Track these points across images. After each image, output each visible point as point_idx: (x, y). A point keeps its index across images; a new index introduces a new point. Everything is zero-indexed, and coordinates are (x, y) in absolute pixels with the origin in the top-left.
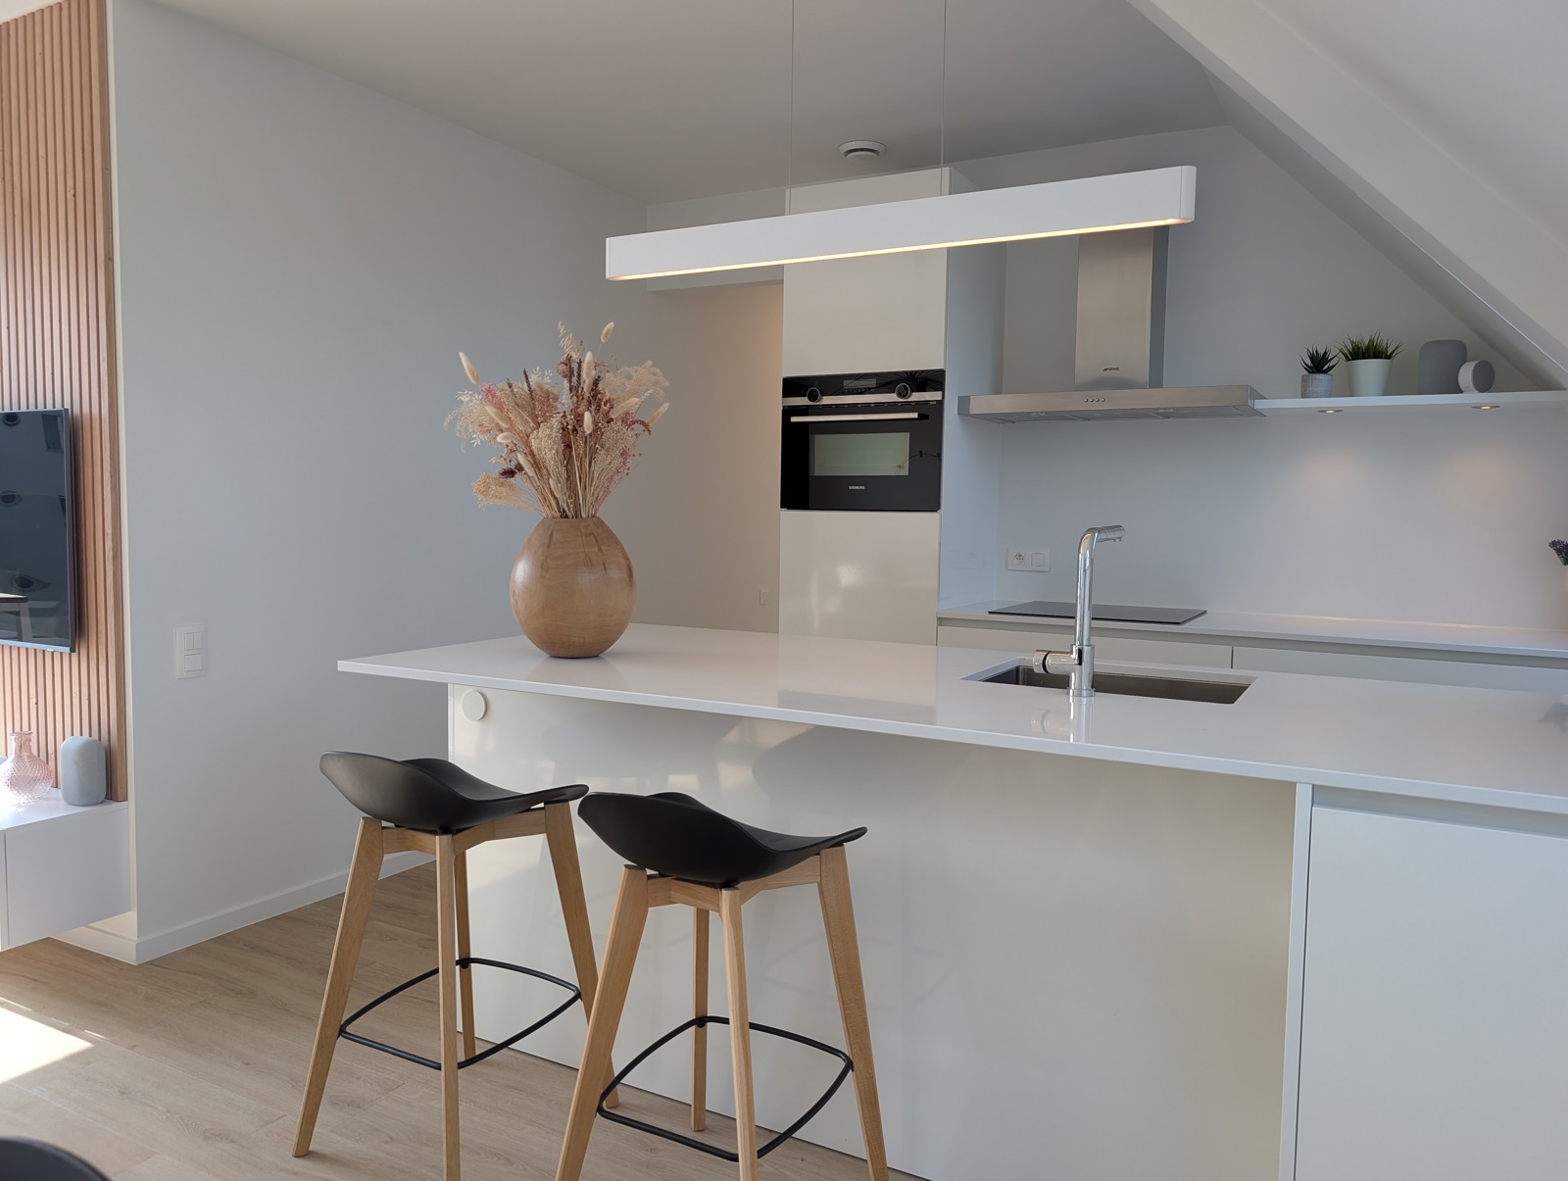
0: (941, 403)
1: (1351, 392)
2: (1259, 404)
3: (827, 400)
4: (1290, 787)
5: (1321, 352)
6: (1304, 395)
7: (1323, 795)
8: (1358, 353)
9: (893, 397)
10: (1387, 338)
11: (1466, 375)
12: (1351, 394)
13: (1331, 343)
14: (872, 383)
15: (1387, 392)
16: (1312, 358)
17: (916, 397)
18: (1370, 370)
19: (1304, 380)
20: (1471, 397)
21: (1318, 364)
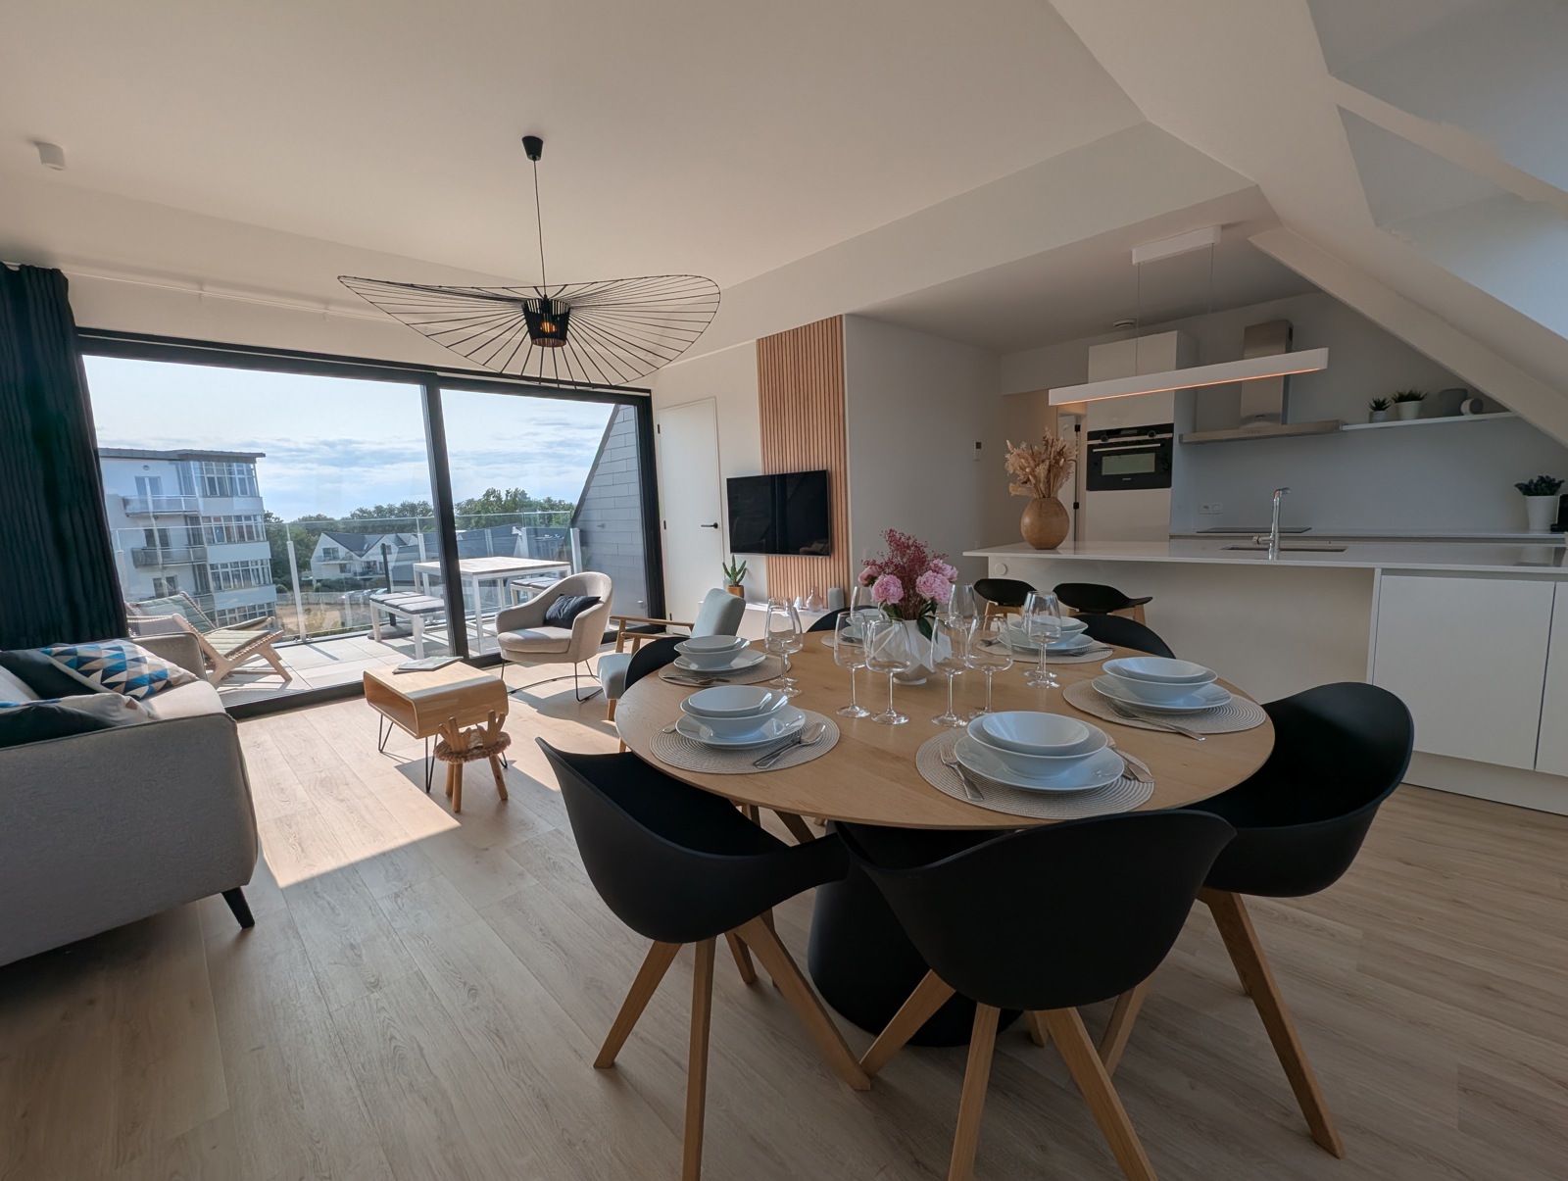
0: (1171, 439)
1: (1398, 418)
2: (1345, 428)
3: (1111, 441)
4: (1373, 570)
5: (1381, 399)
6: (1371, 422)
7: (1385, 571)
8: (1402, 398)
9: (1147, 437)
10: (1419, 389)
11: (1465, 406)
12: (1398, 420)
13: (1386, 394)
14: (1135, 431)
15: (1419, 417)
16: (1375, 402)
17: (1158, 436)
18: (1410, 407)
19: (1371, 415)
20: (1469, 417)
21: (1379, 406)
